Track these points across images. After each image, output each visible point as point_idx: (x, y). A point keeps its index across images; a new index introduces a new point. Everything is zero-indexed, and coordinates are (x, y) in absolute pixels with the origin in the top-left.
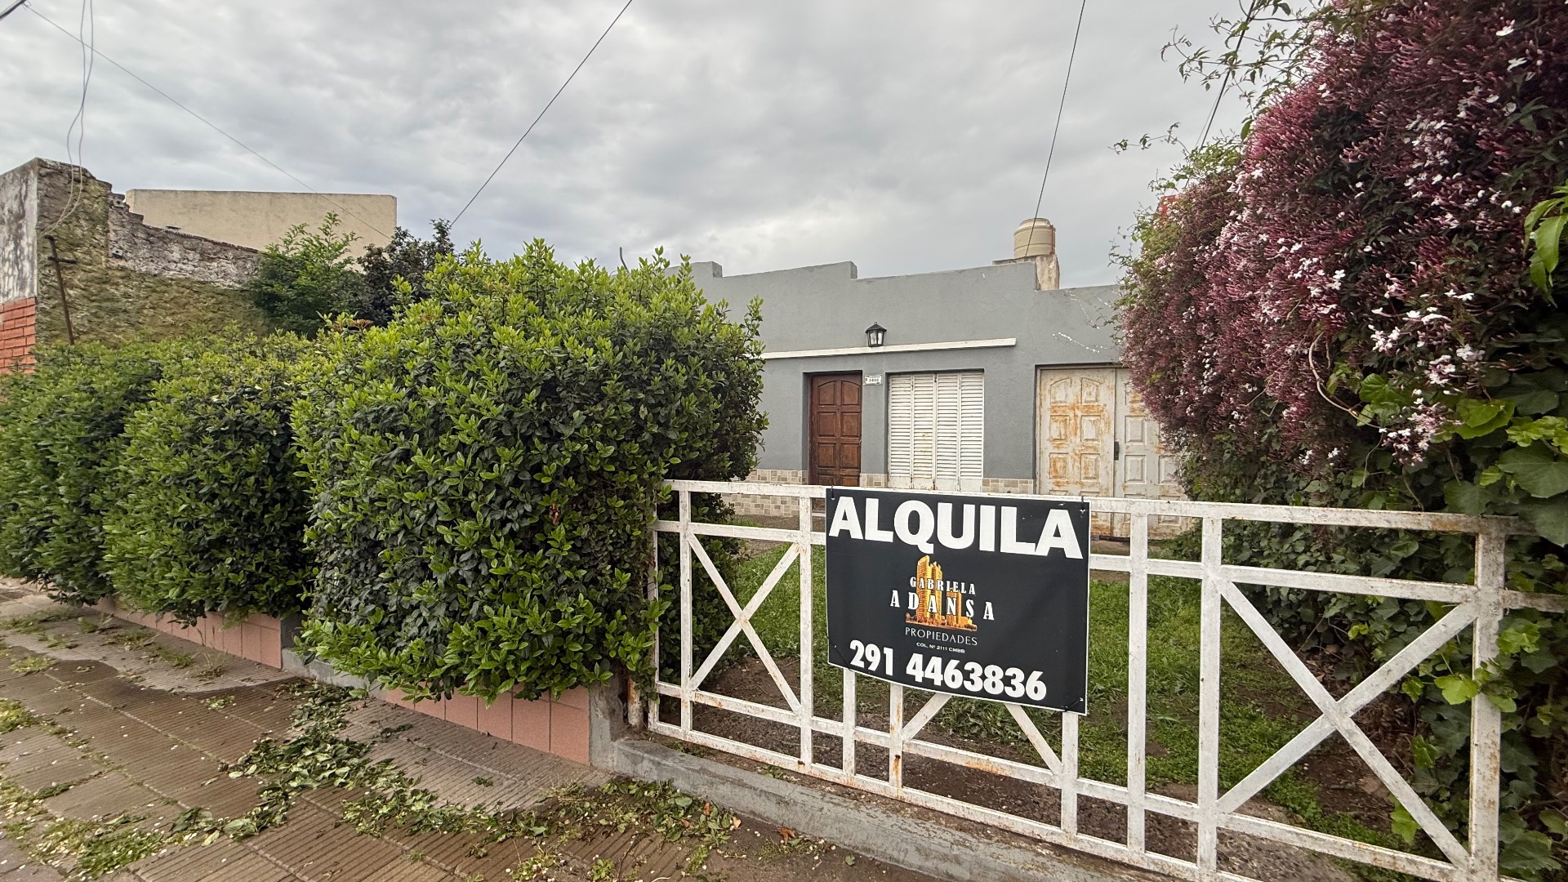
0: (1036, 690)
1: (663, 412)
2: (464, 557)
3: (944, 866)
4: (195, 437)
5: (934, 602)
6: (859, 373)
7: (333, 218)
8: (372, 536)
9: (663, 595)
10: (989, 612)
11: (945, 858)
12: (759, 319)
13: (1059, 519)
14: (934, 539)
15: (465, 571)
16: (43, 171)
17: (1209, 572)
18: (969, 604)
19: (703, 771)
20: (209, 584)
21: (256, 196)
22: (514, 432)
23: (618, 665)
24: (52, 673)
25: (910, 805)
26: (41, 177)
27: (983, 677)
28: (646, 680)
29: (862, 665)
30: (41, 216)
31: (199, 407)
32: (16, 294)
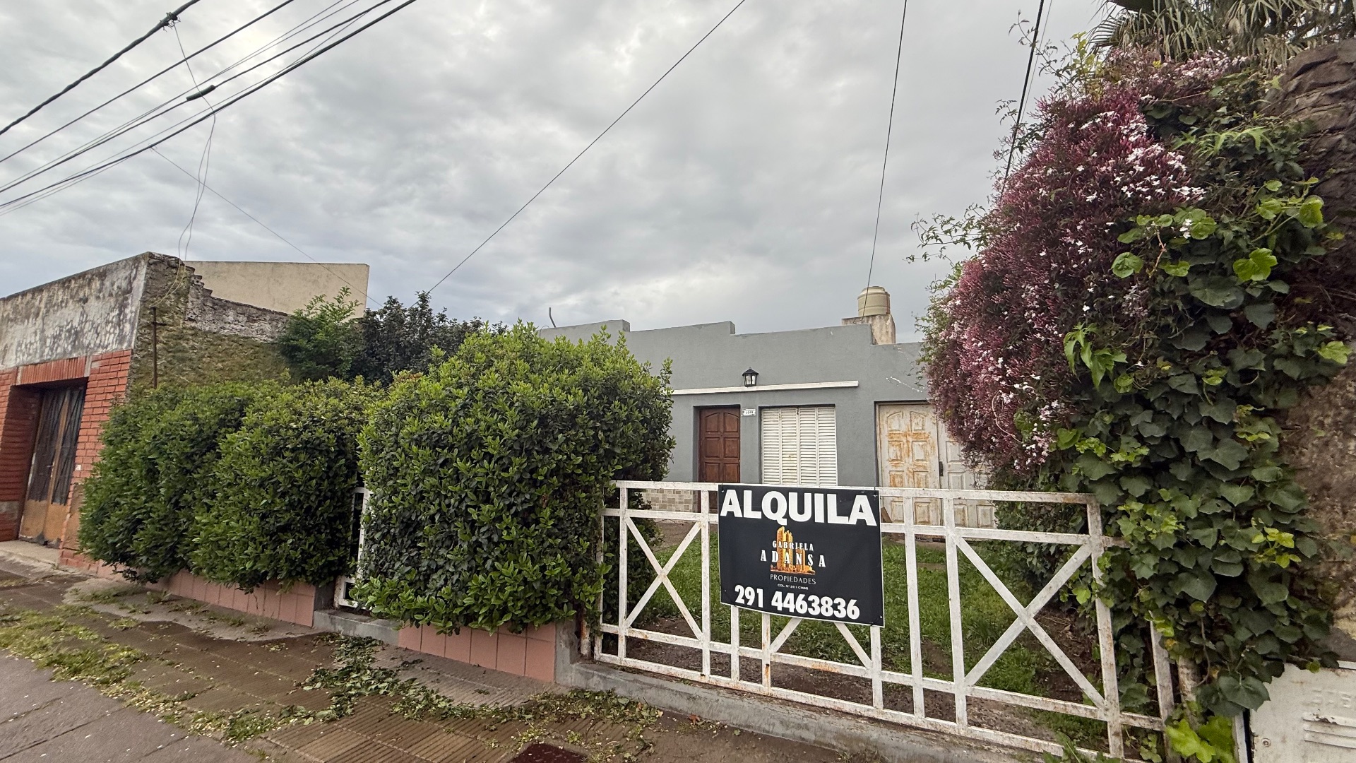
0: (853, 612)
1: (612, 435)
2: (483, 530)
3: (798, 733)
4: (277, 452)
5: (788, 557)
6: (738, 407)
7: (346, 291)
8: (413, 518)
9: (607, 560)
10: (822, 563)
11: (799, 726)
12: (670, 372)
13: (861, 501)
14: (787, 516)
15: (483, 539)
16: (152, 261)
17: (949, 531)
18: (810, 557)
19: (635, 681)
20: (274, 558)
21: (262, 265)
22: (521, 447)
23: (578, 606)
24: (142, 629)
25: (777, 699)
26: (149, 265)
27: (820, 605)
28: (594, 622)
29: (743, 602)
30: (145, 292)
31: (283, 431)
32: (115, 346)
